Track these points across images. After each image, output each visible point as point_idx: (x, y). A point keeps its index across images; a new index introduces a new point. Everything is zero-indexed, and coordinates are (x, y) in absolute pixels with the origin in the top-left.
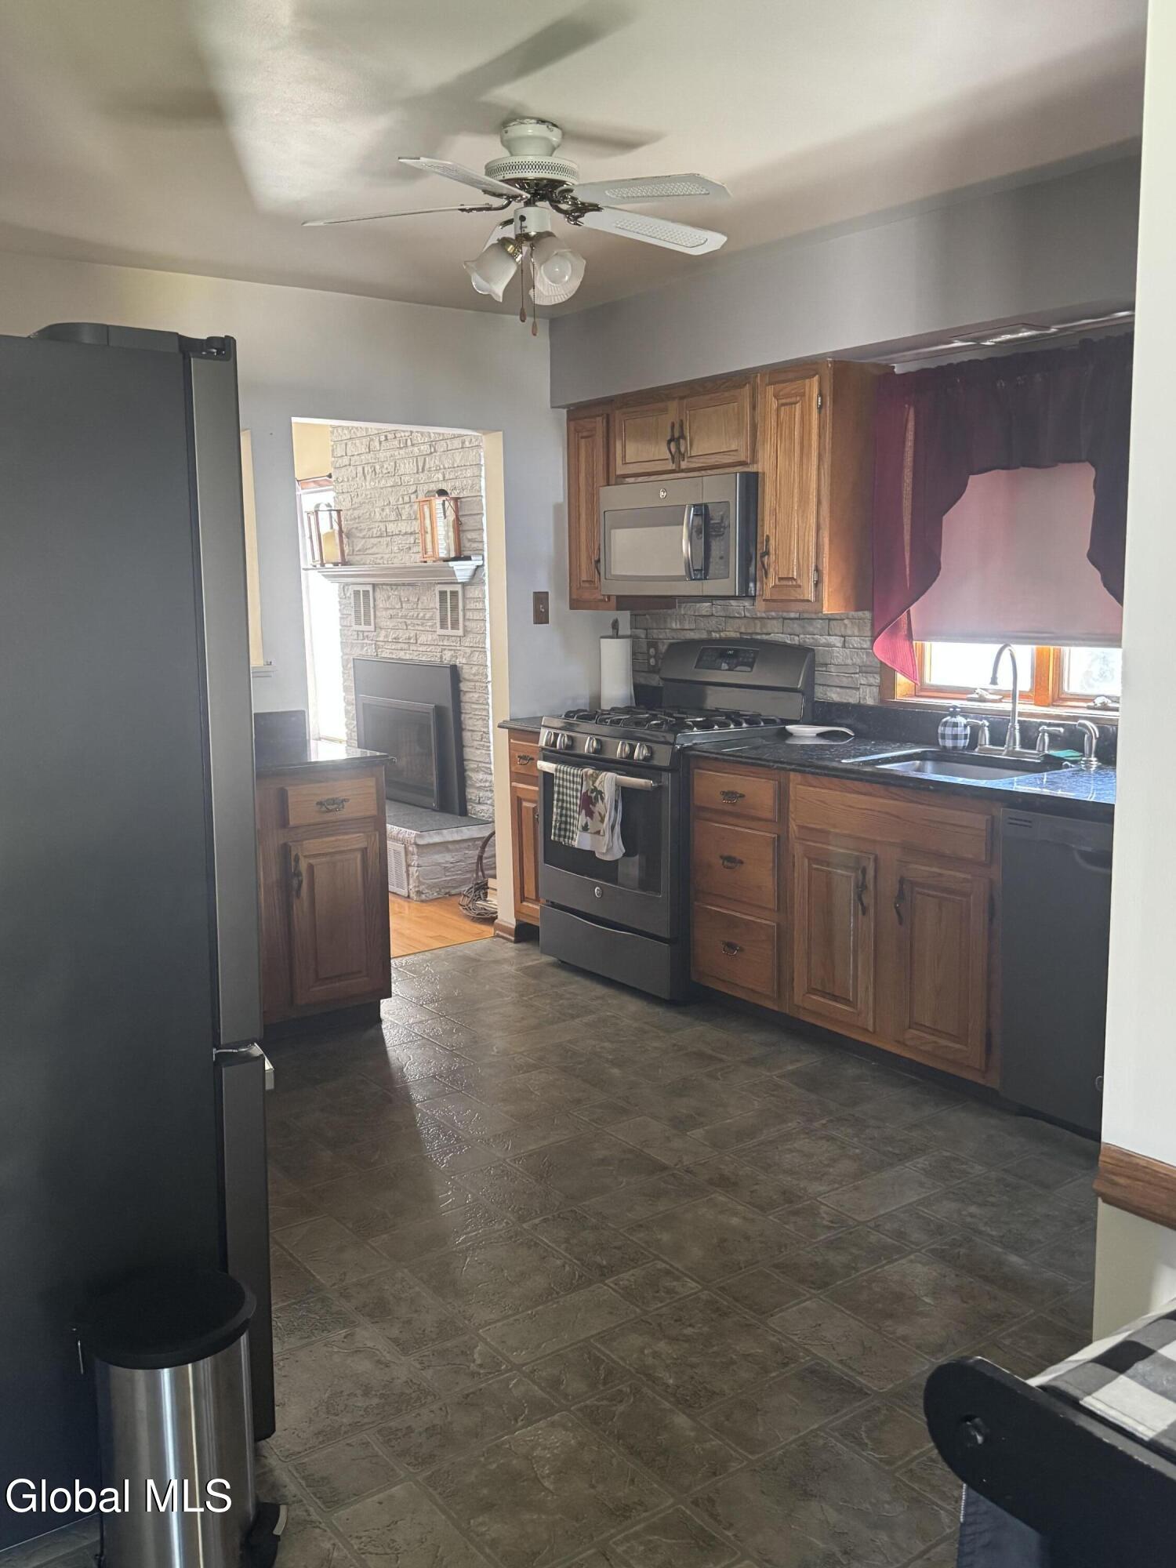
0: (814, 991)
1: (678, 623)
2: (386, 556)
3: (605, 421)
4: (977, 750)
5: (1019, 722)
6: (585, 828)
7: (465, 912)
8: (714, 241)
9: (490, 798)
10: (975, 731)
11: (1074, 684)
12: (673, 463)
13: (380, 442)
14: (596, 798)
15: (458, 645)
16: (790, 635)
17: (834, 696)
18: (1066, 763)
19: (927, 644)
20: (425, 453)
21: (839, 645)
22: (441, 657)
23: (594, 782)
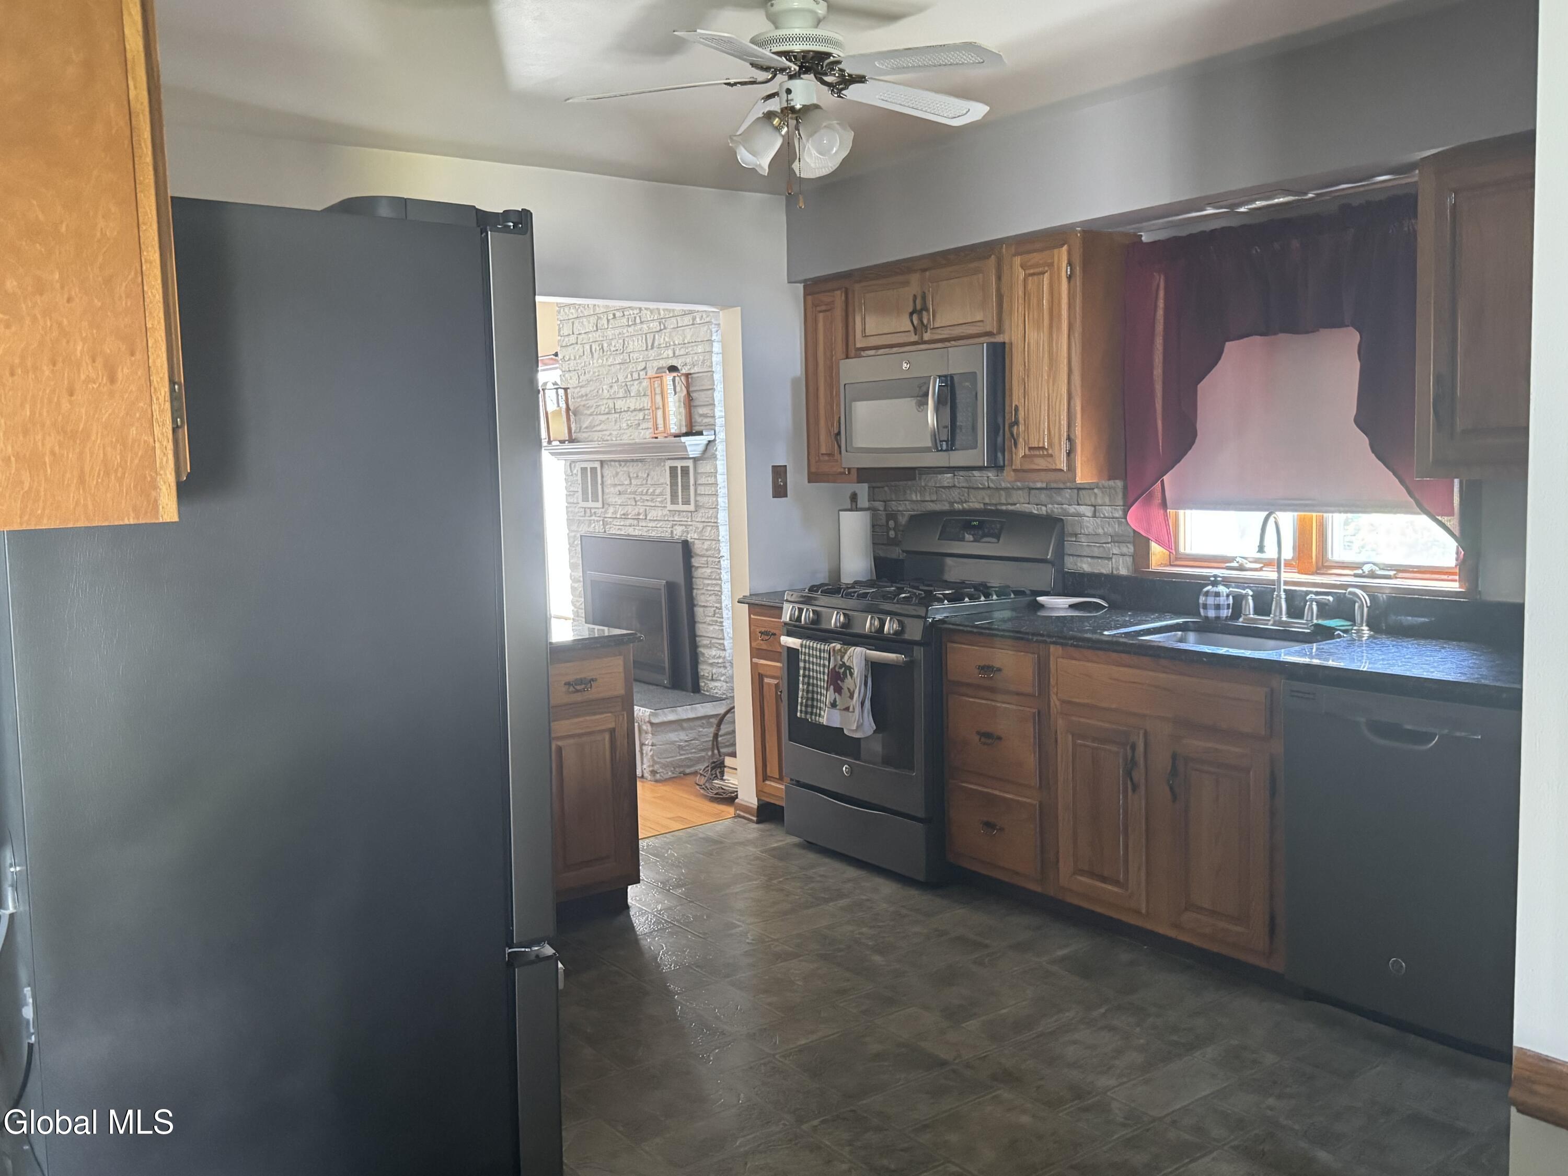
0: (1082, 872)
1: (919, 495)
2: (615, 433)
3: (843, 295)
4: (1241, 620)
5: (1285, 591)
6: (834, 705)
7: (702, 791)
8: (977, 111)
9: (724, 675)
10: (1238, 601)
11: (1338, 552)
12: (916, 335)
13: (608, 321)
14: (845, 673)
15: (689, 520)
16: (1037, 505)
17: (1086, 566)
18: (1338, 632)
19: (1181, 512)
20: (654, 330)
21: (1090, 514)
22: (672, 532)
23: (842, 657)
